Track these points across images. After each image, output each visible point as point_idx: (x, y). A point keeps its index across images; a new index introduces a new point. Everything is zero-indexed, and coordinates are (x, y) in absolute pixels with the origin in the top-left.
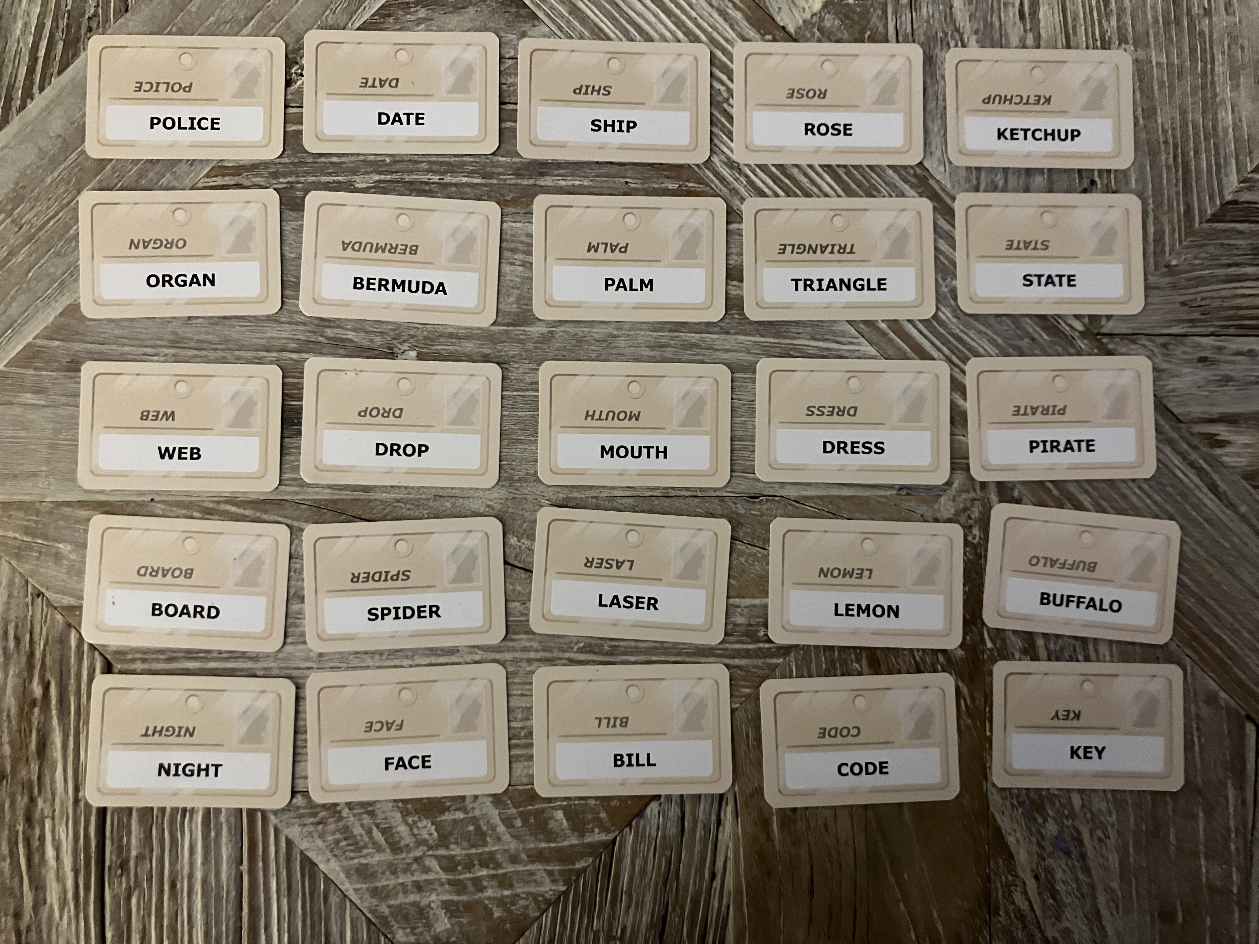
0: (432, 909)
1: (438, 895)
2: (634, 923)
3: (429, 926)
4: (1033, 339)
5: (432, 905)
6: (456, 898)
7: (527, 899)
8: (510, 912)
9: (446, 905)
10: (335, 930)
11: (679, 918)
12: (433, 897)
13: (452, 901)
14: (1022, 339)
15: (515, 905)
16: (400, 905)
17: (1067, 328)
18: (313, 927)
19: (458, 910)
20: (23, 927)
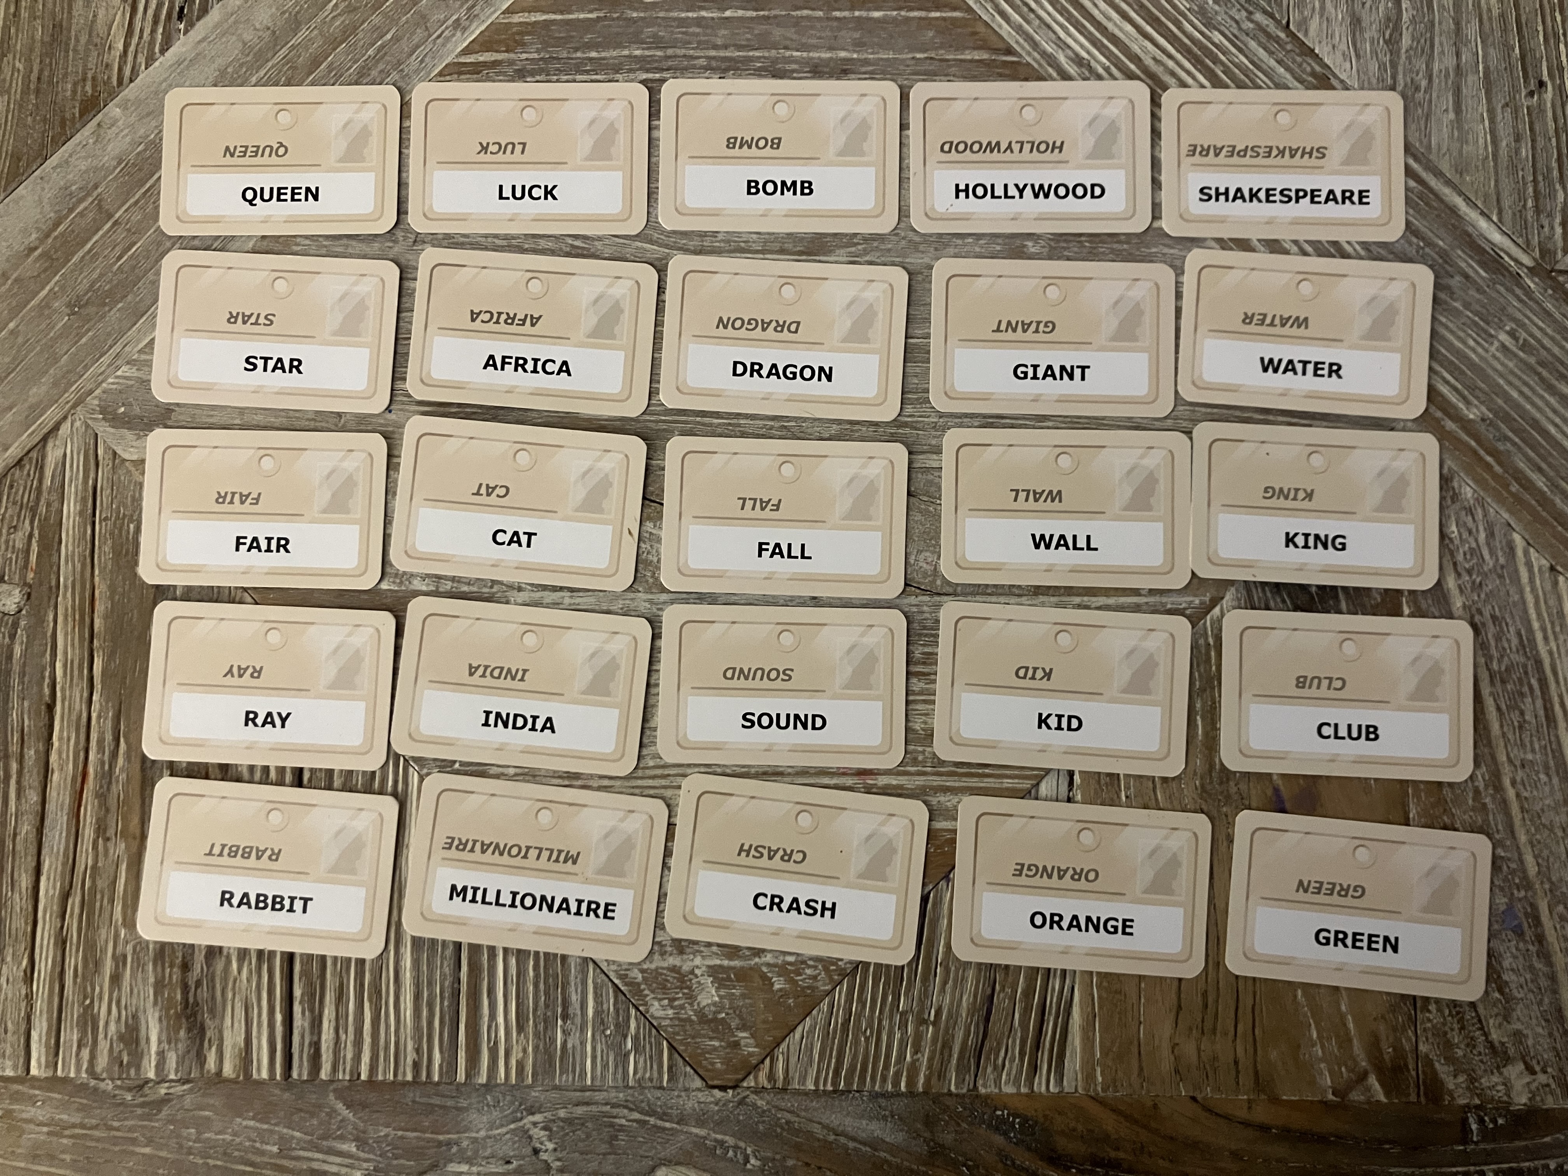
0: (697, 977)
1: (703, 957)
2: (952, 1003)
3: (691, 997)
4: (1467, 277)
5: (697, 971)
6: (726, 963)
7: (815, 967)
8: (794, 982)
9: (713, 971)
10: (575, 998)
11: (1010, 999)
12: (698, 961)
13: (720, 966)
14: (1452, 277)
15: (800, 975)
16: (657, 968)
17: (1512, 263)
18: (547, 993)
19: (729, 979)
20: (192, 983)
